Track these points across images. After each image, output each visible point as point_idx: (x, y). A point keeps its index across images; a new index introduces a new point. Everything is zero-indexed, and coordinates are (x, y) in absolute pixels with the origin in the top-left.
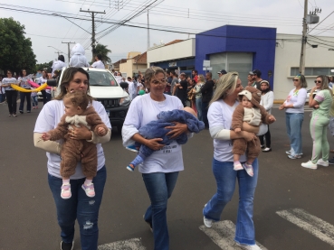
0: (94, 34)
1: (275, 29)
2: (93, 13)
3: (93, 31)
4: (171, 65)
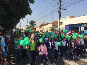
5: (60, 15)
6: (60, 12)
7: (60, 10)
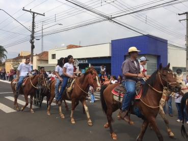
0: (33, 32)
1: (167, 41)
2: (34, 13)
3: (33, 29)
5: (33, 47)
6: (33, 43)
7: (33, 39)
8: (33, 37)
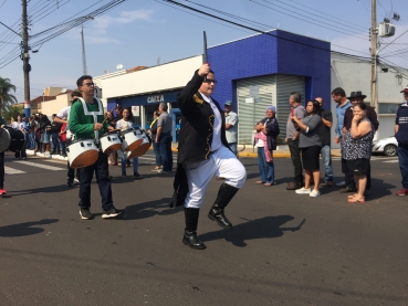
0: (26, 37)
1: (329, 44)
3: (26, 29)
4: (151, 100)
5: (27, 69)
6: (27, 59)
7: (26, 52)
8: (26, 48)
